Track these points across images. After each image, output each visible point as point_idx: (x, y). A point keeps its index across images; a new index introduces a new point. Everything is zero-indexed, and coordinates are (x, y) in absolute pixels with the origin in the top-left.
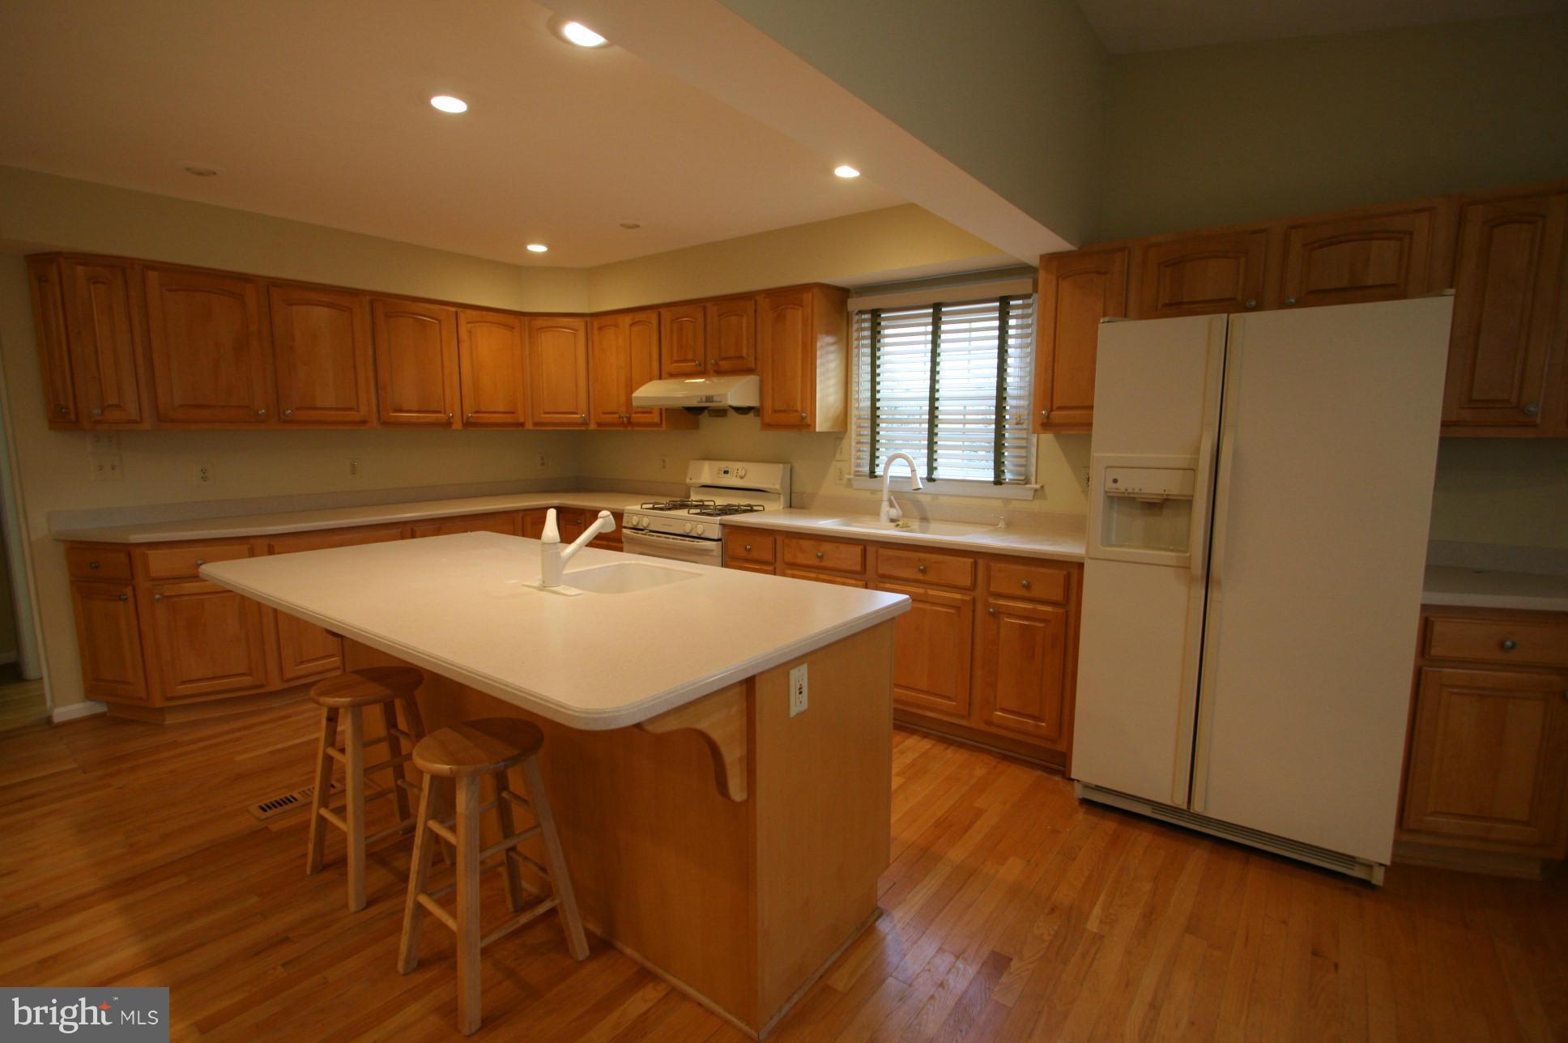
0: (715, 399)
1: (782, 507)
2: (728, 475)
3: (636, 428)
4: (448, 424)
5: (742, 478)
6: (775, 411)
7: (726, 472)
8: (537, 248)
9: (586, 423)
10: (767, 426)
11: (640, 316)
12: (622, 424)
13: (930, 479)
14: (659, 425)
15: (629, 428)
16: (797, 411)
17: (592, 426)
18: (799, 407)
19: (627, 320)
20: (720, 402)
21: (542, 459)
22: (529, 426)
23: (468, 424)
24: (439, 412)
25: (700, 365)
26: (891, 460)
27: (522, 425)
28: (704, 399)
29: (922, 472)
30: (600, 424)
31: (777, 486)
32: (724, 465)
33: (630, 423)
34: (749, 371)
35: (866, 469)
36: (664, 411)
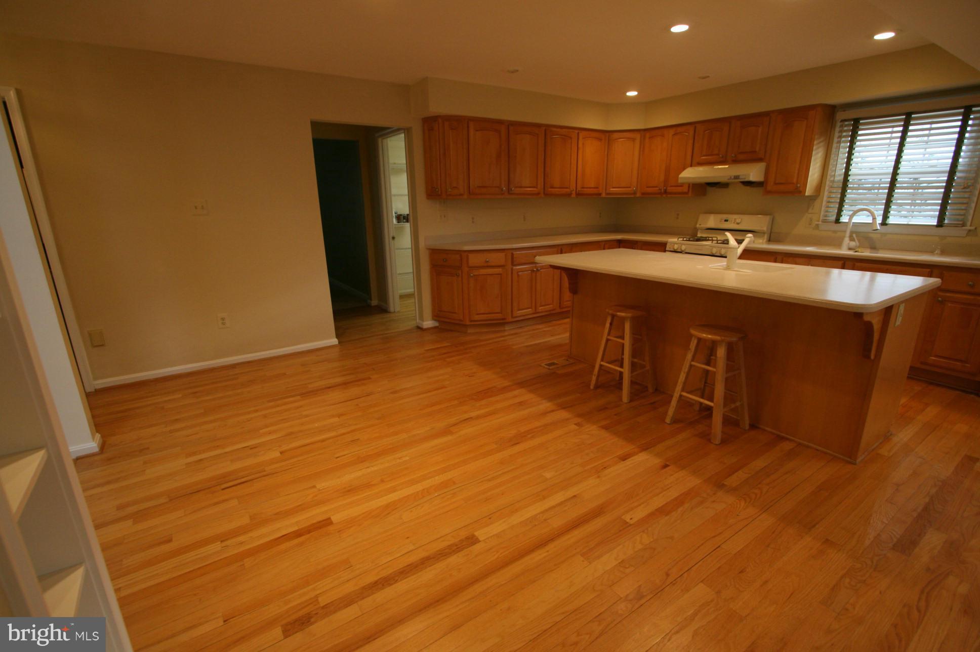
0: (741, 177)
1: (765, 240)
2: (728, 223)
3: (669, 196)
4: (569, 195)
5: (738, 224)
6: (776, 184)
7: (726, 221)
8: (632, 94)
9: (635, 193)
10: (768, 192)
11: (679, 129)
12: (661, 194)
13: (884, 223)
14: (686, 193)
15: (664, 196)
16: (793, 183)
17: (638, 195)
18: (795, 181)
19: (672, 132)
20: (745, 179)
21: (600, 214)
22: (604, 195)
23: (578, 194)
24: (567, 188)
25: (722, 157)
26: (855, 213)
27: (600, 194)
28: (733, 177)
29: (879, 220)
30: (643, 194)
31: (765, 229)
32: (725, 216)
33: (666, 192)
34: (760, 160)
35: (834, 218)
36: (691, 185)
